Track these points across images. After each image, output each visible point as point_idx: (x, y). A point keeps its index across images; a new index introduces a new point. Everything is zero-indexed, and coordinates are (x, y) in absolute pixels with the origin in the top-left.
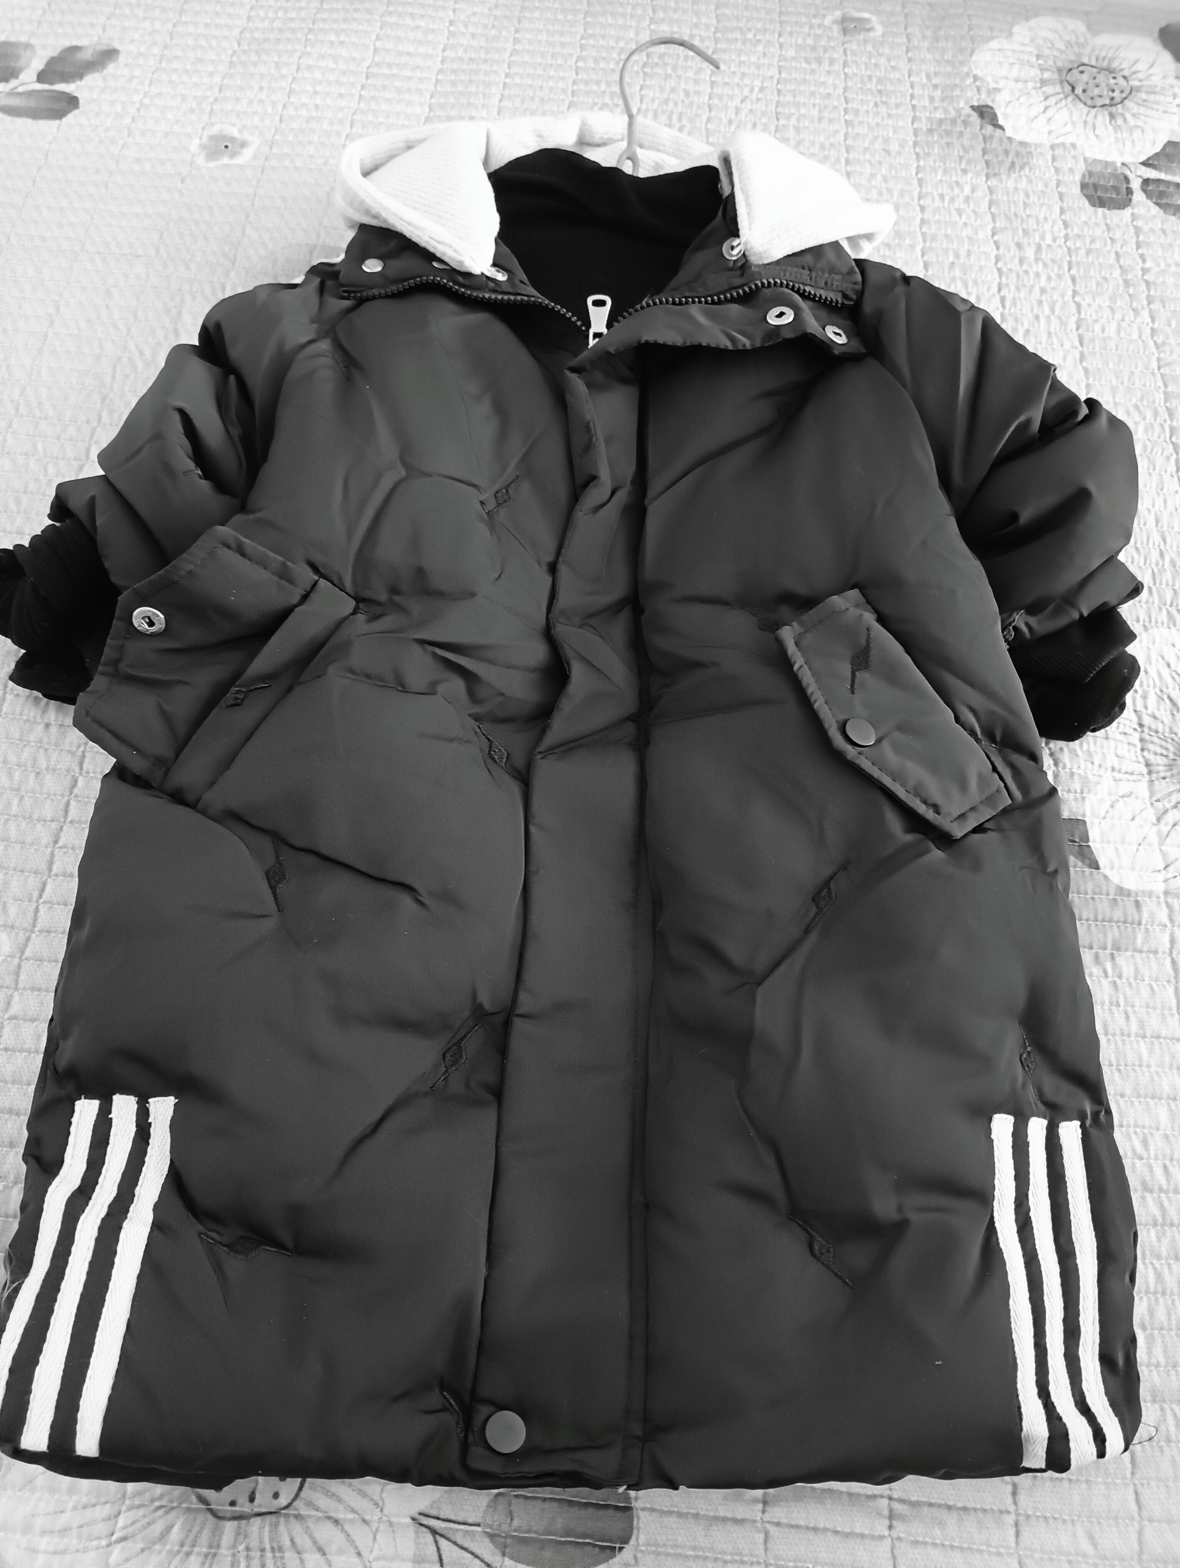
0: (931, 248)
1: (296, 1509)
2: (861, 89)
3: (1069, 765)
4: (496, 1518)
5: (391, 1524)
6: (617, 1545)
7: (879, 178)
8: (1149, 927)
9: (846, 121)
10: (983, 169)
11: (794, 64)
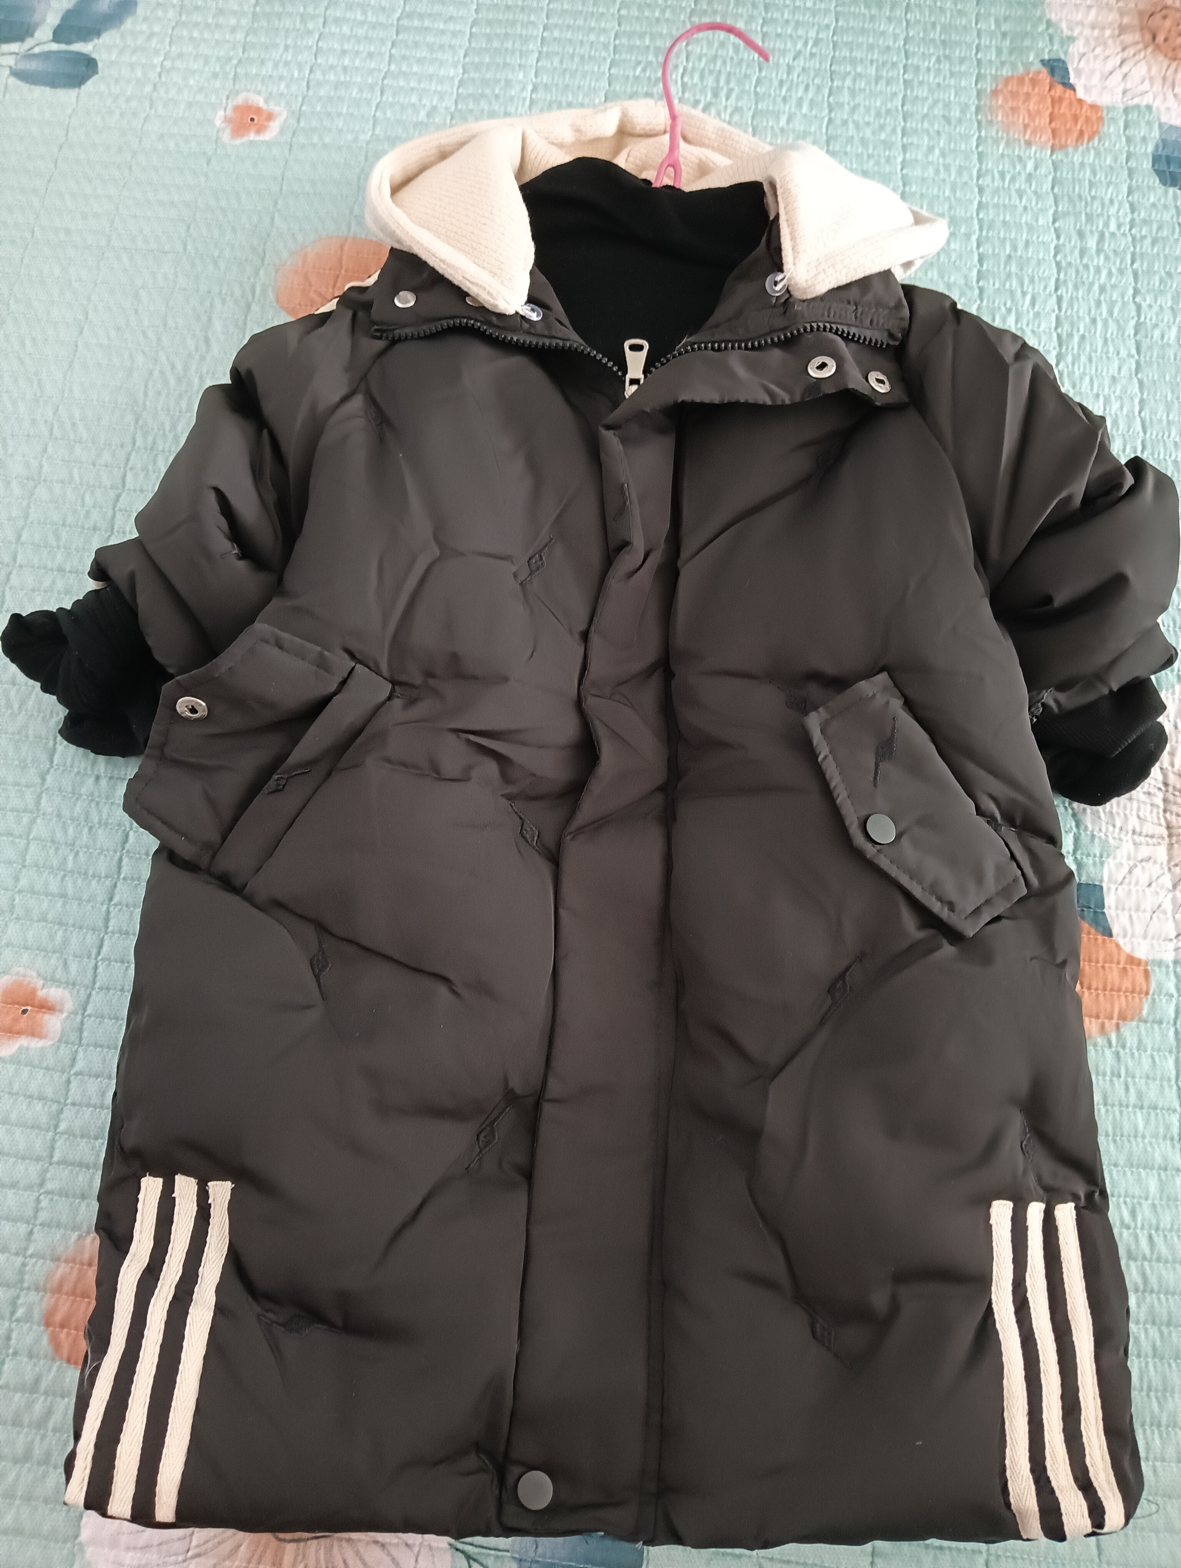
2: (924, 39)
3: (1090, 828)
4: (523, 1545)
5: (431, 1548)
7: (937, 152)
8: (1156, 997)
9: (905, 81)
10: (1049, 140)
11: (852, 9)
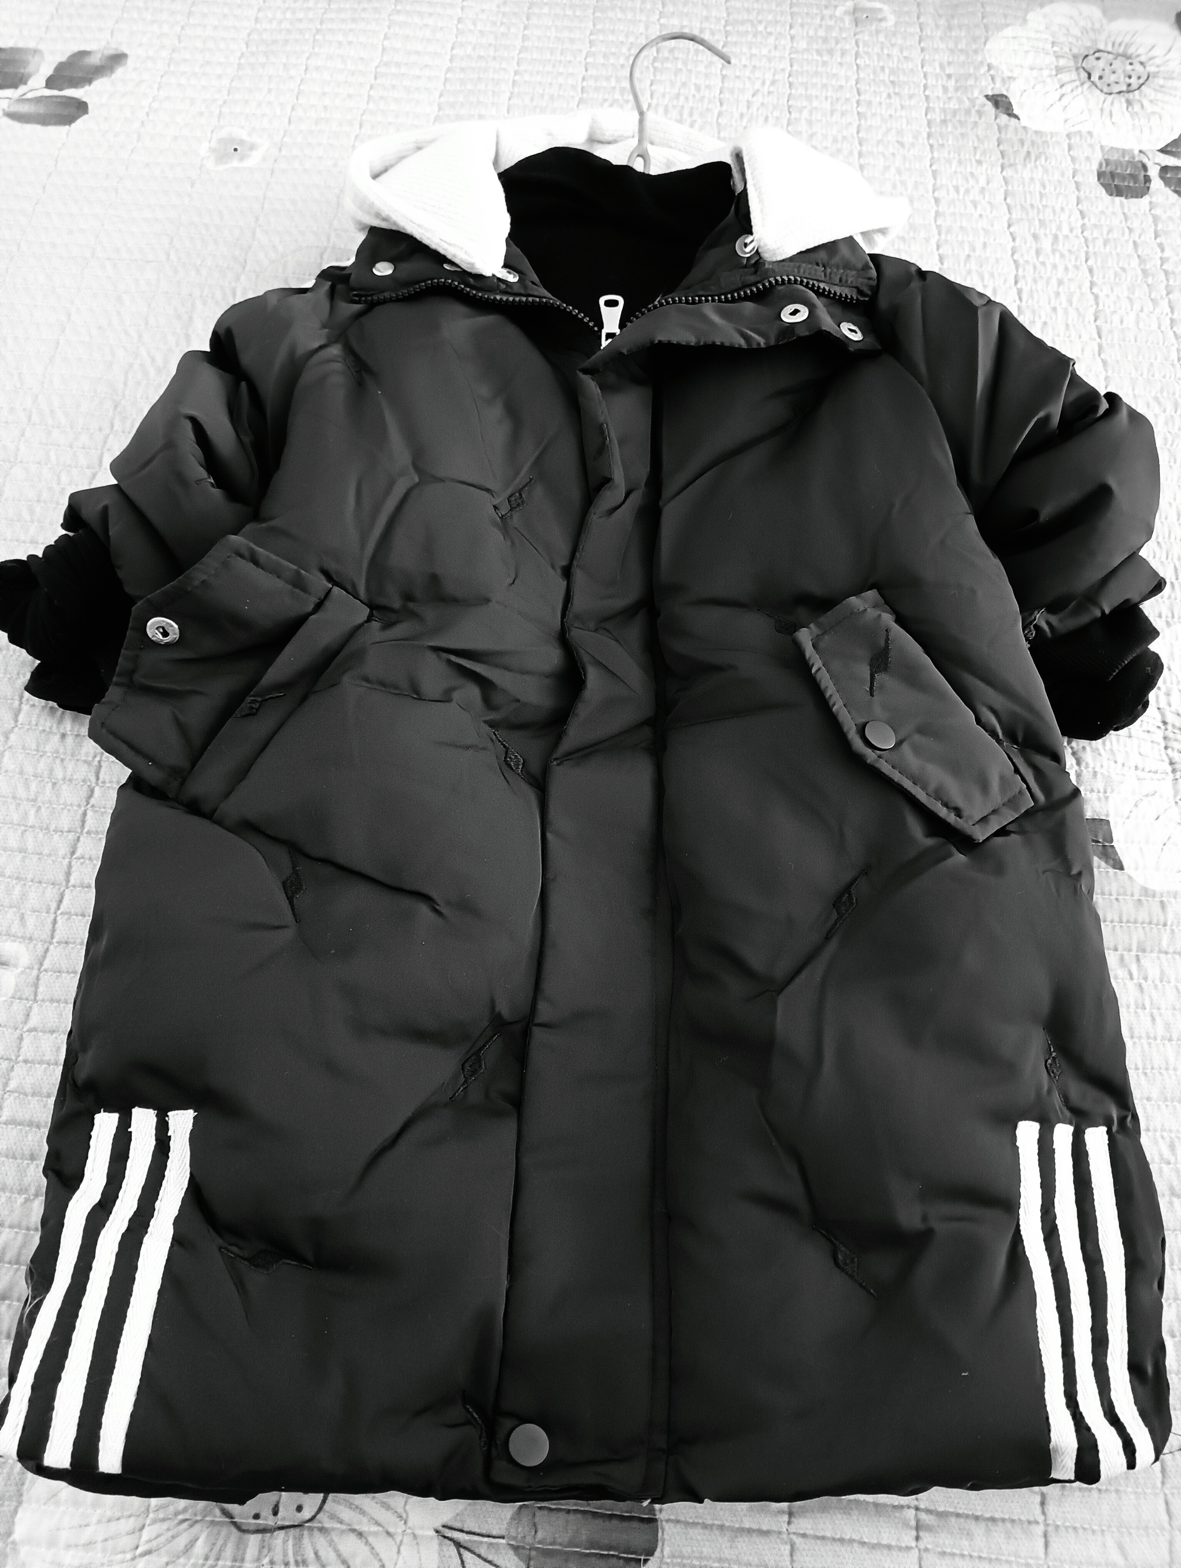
0: (946, 241)
1: (320, 1522)
2: (874, 80)
3: (1091, 765)
4: (520, 1529)
5: (415, 1536)
6: (642, 1558)
7: (893, 170)
8: (1174, 927)
9: (859, 113)
10: (998, 159)
11: (805, 56)
